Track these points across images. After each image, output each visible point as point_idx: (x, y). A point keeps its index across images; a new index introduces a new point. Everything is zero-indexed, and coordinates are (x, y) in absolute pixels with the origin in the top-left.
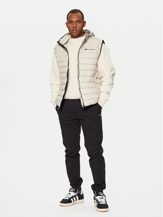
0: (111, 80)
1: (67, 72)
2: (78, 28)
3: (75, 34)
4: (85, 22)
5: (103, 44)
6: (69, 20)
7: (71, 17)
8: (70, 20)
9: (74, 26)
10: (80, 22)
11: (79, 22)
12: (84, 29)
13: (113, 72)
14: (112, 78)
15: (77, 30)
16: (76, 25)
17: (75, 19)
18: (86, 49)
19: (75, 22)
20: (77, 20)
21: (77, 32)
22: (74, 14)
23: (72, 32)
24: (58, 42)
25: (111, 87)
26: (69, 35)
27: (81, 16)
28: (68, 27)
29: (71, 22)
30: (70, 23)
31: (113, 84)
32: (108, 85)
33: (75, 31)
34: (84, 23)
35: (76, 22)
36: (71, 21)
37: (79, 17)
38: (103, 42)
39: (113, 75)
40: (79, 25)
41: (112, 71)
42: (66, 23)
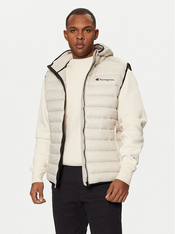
0: (139, 133)
1: (62, 120)
2: (85, 41)
3: (80, 51)
4: (98, 31)
5: (129, 70)
6: (70, 26)
7: (73, 20)
8: (73, 26)
9: (80, 37)
10: (90, 31)
11: (87, 30)
12: (95, 42)
13: (143, 119)
14: (140, 130)
15: (84, 44)
16: (83, 36)
17: (80, 25)
18: (97, 80)
19: (80, 31)
20: (86, 26)
21: (85, 48)
22: (79, 16)
23: (75, 48)
24: (49, 67)
25: (140, 145)
26: (69, 53)
27: (92, 20)
28: (68, 38)
29: (74, 31)
30: (71, 31)
31: (142, 141)
32: (135, 142)
33: (81, 47)
34: (96, 33)
35: (83, 30)
36: (74, 28)
37: (87, 21)
38: (129, 66)
39: (143, 125)
40: (88, 36)
41: (140, 117)
42: (64, 32)
